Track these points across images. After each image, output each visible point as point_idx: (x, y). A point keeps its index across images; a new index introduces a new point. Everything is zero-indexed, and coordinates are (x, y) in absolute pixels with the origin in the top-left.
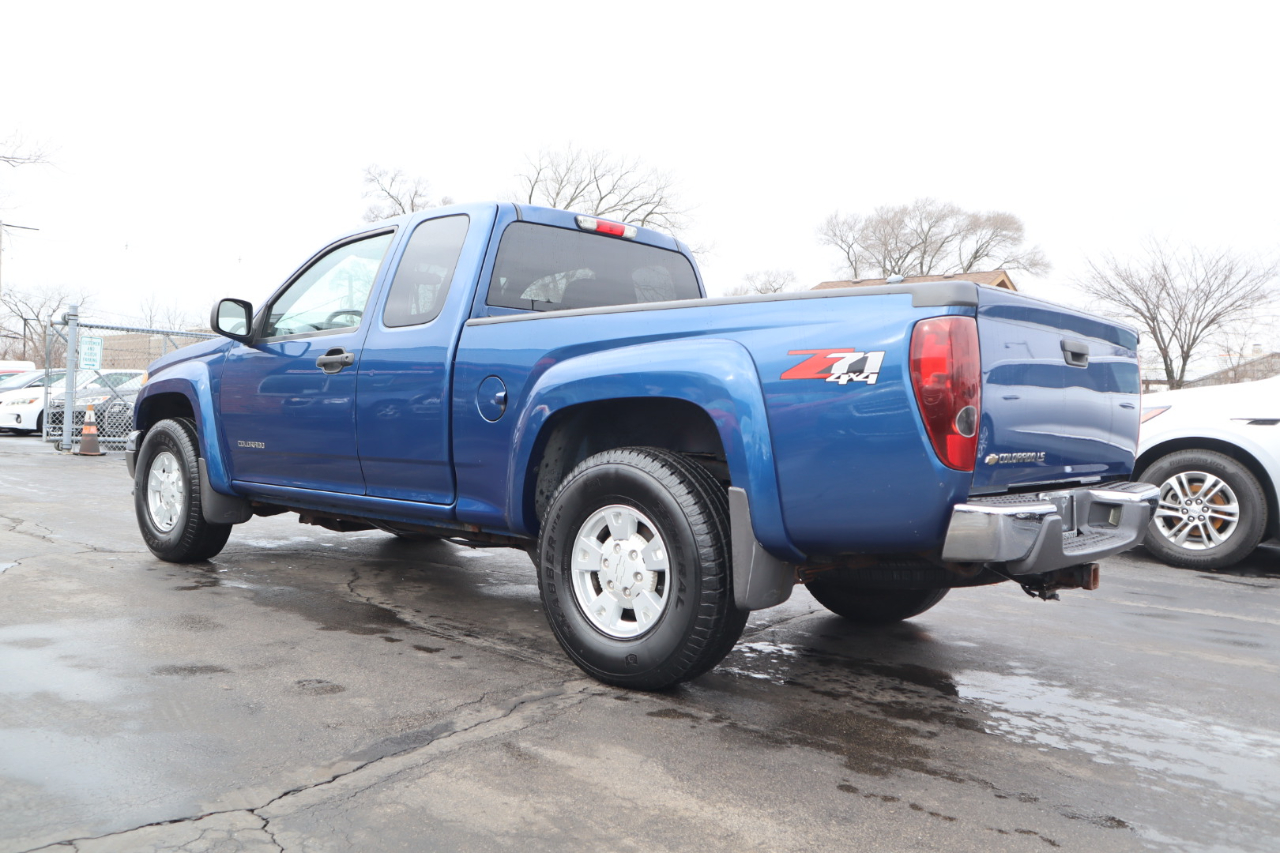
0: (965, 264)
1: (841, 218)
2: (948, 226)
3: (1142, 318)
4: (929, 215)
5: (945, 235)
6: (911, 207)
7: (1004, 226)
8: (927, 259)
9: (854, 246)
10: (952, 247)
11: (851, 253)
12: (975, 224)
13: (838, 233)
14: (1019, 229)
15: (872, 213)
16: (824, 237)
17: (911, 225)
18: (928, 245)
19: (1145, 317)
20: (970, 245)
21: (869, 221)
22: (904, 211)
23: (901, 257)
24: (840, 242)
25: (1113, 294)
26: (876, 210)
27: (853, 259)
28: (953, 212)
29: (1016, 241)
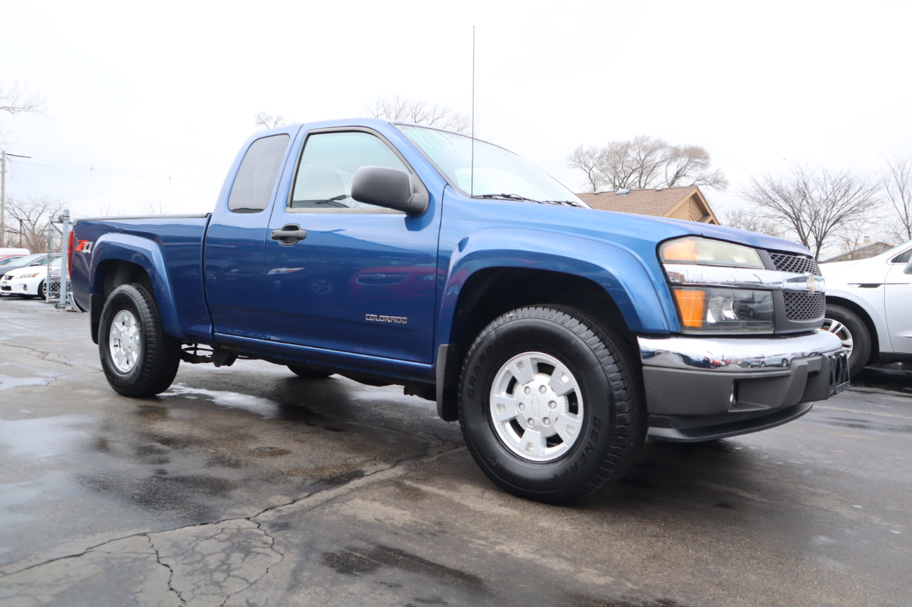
0: (670, 182)
1: (585, 150)
2: (658, 156)
3: (790, 219)
4: (645, 148)
5: (656, 161)
6: (632, 143)
7: (696, 155)
8: (644, 178)
9: (594, 169)
10: (661, 169)
11: (591, 173)
12: (676, 154)
13: (582, 160)
14: (706, 157)
15: (606, 146)
16: (572, 163)
17: (632, 154)
18: (644, 169)
19: (791, 218)
20: (673, 169)
21: (604, 151)
22: (628, 145)
23: (626, 177)
24: (584, 167)
25: (768, 202)
26: (609, 144)
27: (592, 178)
28: (662, 146)
29: (704, 166)
